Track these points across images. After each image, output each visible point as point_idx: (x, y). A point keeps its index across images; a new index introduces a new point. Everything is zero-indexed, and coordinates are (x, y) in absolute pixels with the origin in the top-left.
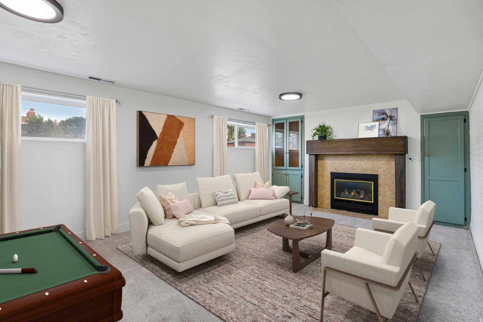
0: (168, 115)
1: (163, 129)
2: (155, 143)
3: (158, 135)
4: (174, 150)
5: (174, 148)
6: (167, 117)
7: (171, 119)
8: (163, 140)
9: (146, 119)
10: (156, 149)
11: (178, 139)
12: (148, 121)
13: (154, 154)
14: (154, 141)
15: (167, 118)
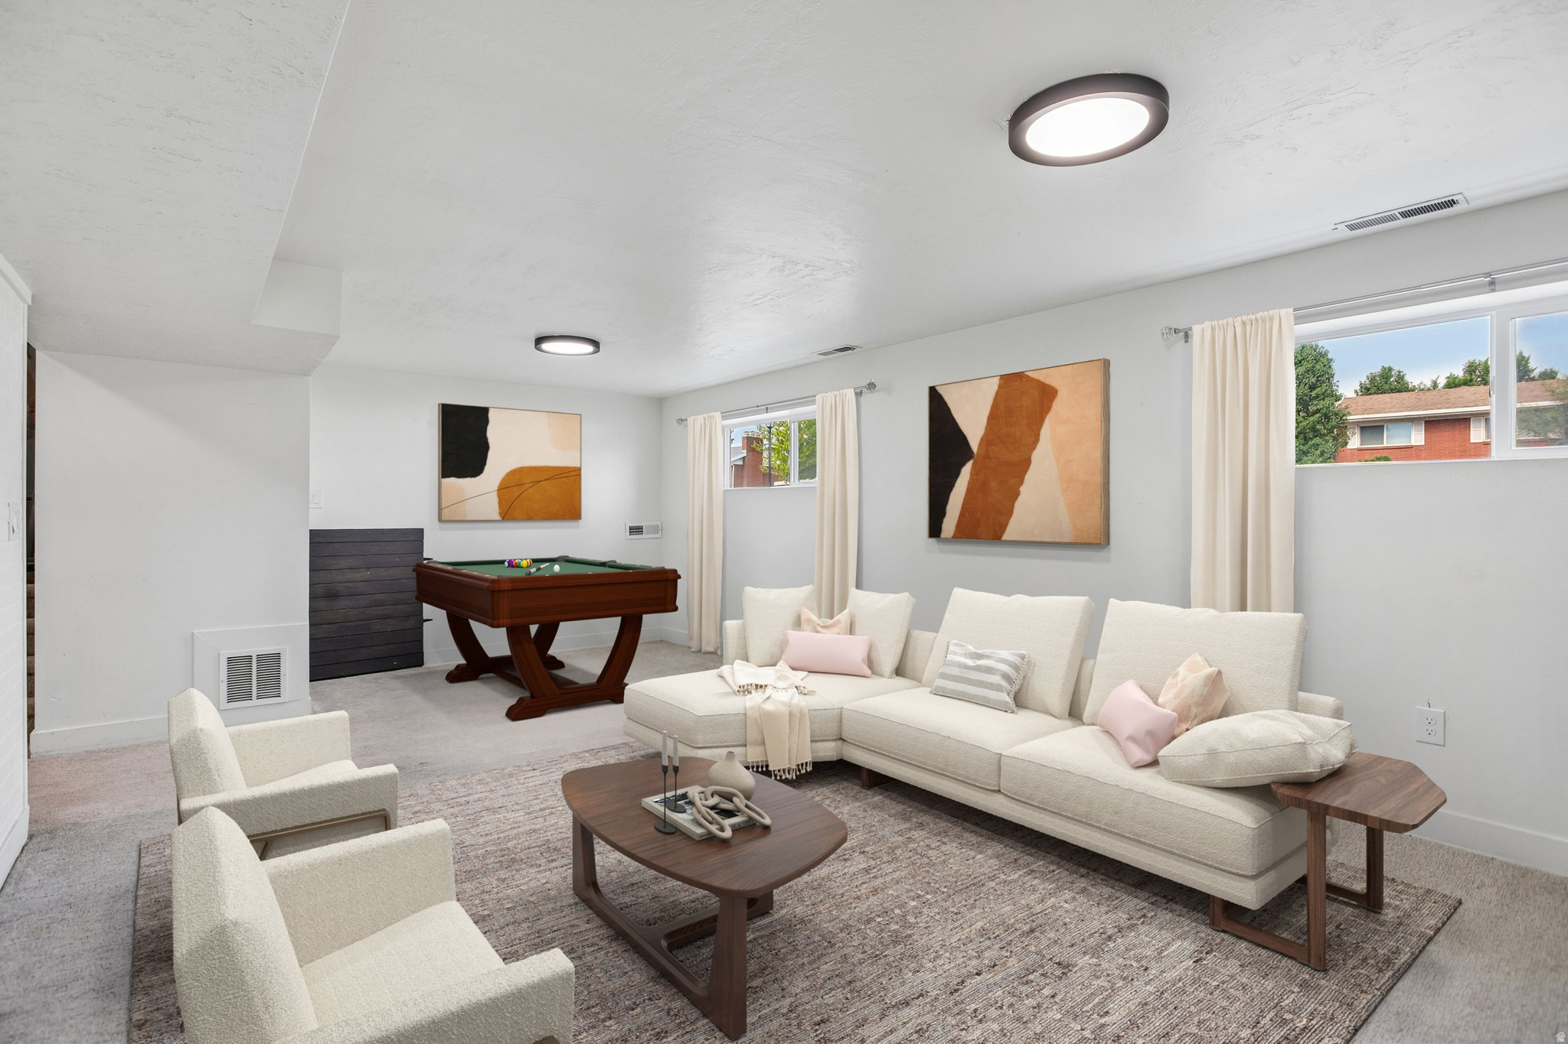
0: (1002, 377)
1: (988, 423)
2: (966, 471)
3: (974, 444)
4: (1022, 489)
5: (1021, 482)
6: (998, 383)
7: (1013, 383)
8: (987, 460)
9: (945, 403)
10: (968, 489)
11: (1034, 448)
12: (948, 410)
13: (964, 504)
14: (963, 464)
15: (1000, 387)
